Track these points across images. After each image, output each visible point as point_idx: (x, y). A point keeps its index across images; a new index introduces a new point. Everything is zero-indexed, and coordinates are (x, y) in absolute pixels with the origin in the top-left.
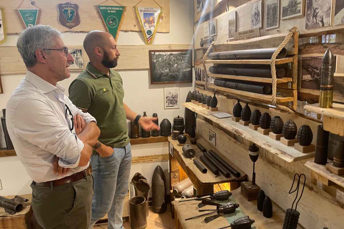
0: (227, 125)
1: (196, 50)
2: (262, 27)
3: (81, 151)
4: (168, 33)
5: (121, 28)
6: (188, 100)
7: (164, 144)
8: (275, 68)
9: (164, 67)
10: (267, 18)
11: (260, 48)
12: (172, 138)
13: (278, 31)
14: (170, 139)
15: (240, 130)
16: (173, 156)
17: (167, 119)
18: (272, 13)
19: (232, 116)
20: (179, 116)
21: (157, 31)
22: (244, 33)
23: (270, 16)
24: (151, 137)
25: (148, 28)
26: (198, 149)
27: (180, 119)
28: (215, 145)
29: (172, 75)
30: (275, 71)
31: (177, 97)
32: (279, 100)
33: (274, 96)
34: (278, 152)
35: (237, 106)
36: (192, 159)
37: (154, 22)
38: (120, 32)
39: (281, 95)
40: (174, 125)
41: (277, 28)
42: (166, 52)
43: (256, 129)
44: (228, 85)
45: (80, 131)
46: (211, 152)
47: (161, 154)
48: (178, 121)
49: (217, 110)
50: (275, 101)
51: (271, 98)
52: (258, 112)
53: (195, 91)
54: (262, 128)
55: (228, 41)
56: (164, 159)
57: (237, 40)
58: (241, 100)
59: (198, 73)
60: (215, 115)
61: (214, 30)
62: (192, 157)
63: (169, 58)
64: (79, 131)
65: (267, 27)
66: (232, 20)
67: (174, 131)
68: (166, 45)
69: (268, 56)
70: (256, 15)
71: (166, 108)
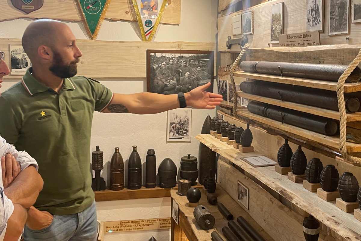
0: (268, 180)
1: (221, 52)
2: (323, 31)
3: (8, 218)
4: (178, 24)
5: (106, 14)
6: (206, 130)
7: (163, 201)
8: (344, 98)
9: (168, 76)
10: (331, 18)
11: (319, 63)
12: (177, 191)
13: (348, 39)
14: (173, 192)
15: (289, 191)
16: (177, 223)
17: (171, 160)
18: (337, 11)
19: (276, 163)
20: (189, 155)
21: (161, 22)
22: (296, 36)
23: (335, 15)
24: (143, 189)
25: (146, 17)
26: (220, 213)
27: (191, 159)
28: (247, 208)
29: (181, 88)
30: (344, 103)
31: (188, 124)
32: (351, 148)
33: (342, 141)
34: (351, 235)
35: (284, 149)
36: (208, 232)
37: (156, 9)
38: (104, 21)
39: (354, 140)
40: (182, 170)
41: (346, 35)
42: (173, 54)
43: (314, 191)
44: (269, 113)
45: (10, 181)
46: (241, 221)
47: (159, 217)
48: (188, 163)
49: (251, 151)
50: (345, 150)
51: (337, 144)
52: (317, 162)
53: (217, 117)
54: (325, 189)
55: (271, 45)
56: (163, 227)
57: (284, 45)
58: (291, 138)
59: (223, 89)
60: (247, 159)
61: (250, 26)
62: (210, 229)
63: (177, 63)
64: (8, 180)
65: (331, 31)
66: (276, 15)
67: (181, 181)
68: (174, 42)
69: (333, 77)
70: (314, 12)
71: (169, 140)
